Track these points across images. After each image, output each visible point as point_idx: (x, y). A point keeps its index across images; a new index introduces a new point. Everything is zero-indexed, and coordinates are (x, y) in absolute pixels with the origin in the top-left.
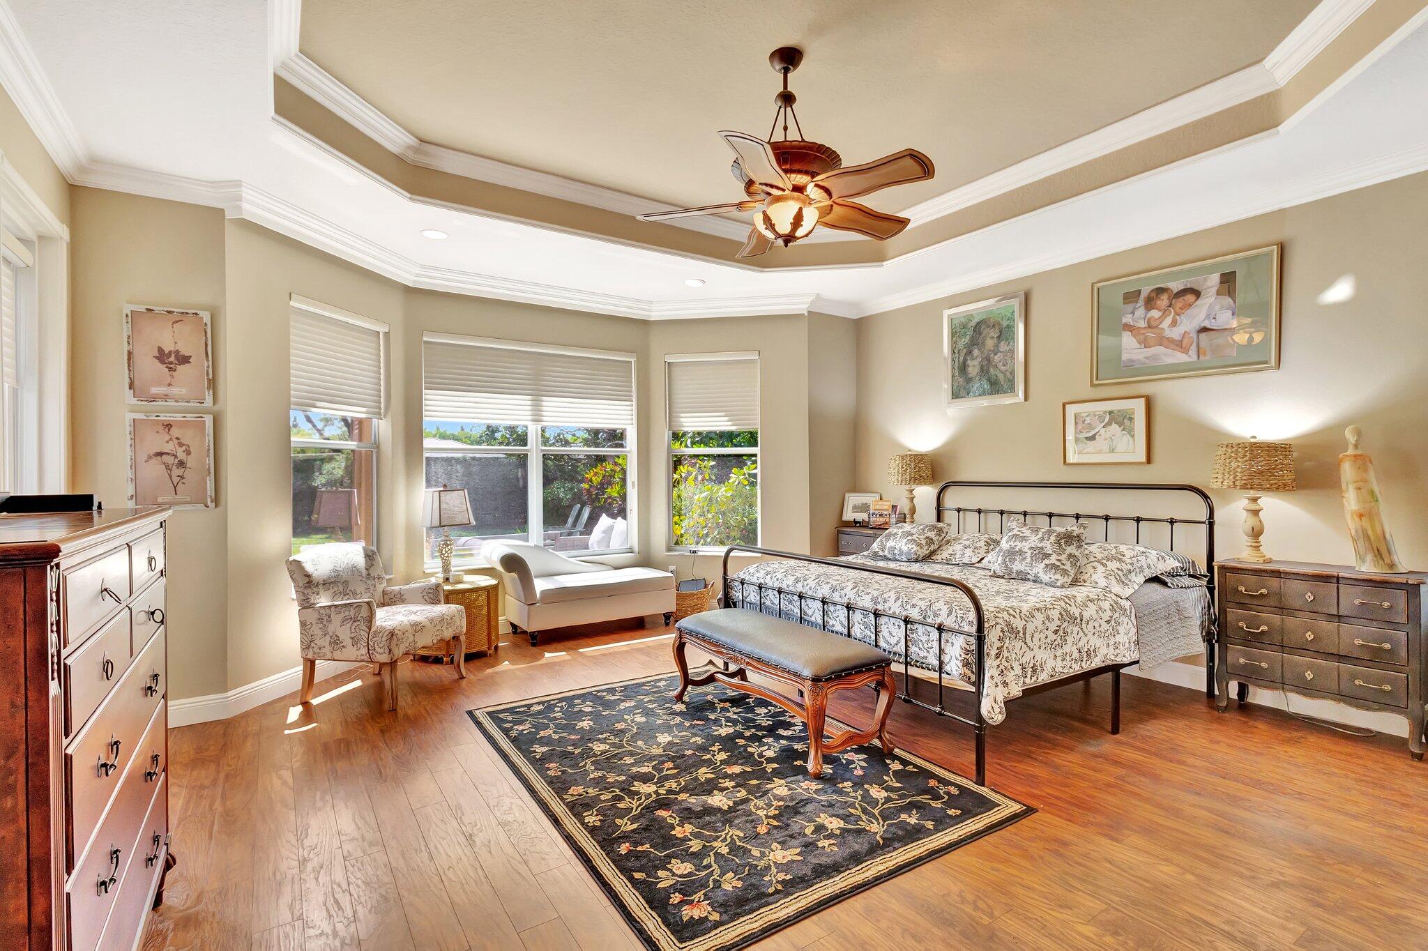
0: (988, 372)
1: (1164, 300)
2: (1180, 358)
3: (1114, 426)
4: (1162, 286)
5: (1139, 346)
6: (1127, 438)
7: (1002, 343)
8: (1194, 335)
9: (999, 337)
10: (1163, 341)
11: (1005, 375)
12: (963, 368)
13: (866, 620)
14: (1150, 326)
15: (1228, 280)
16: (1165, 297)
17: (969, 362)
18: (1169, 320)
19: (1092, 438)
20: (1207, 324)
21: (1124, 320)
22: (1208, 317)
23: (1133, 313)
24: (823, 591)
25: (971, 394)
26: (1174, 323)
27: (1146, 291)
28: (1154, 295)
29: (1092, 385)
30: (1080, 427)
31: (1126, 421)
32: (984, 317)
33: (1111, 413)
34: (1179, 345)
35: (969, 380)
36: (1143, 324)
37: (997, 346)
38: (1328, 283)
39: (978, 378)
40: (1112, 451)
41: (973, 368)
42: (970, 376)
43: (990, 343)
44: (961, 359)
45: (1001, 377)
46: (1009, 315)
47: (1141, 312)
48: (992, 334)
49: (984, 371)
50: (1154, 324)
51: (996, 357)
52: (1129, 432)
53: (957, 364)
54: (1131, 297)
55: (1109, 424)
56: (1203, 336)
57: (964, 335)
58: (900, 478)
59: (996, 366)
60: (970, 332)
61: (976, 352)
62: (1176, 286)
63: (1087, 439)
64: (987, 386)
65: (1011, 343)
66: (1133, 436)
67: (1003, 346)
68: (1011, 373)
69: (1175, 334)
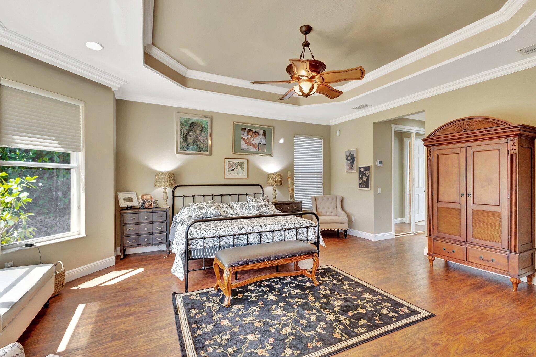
0: (196, 142)
1: (251, 133)
2: (254, 150)
3: (239, 167)
4: (251, 129)
5: (245, 144)
6: (242, 171)
7: (203, 133)
8: (258, 144)
9: (201, 130)
10: (250, 144)
11: (204, 145)
12: (185, 139)
13: (279, 234)
14: (248, 139)
15: (264, 132)
16: (251, 132)
17: (188, 137)
18: (252, 139)
19: (233, 170)
20: (260, 142)
21: (242, 136)
22: (260, 141)
23: (244, 134)
24: (257, 229)
25: (189, 150)
26: (253, 140)
27: (247, 129)
28: (249, 131)
29: (233, 154)
30: (229, 166)
31: (242, 166)
32: (195, 121)
33: (238, 163)
34: (254, 146)
35: (188, 144)
36: (246, 138)
37: (200, 133)
38: (280, 139)
39: (192, 144)
40: (238, 174)
41: (190, 140)
42: (189, 142)
43: (198, 132)
44: (185, 135)
45: (202, 145)
46: (205, 123)
47: (246, 134)
48: (199, 128)
49: (195, 141)
50: (249, 139)
51: (200, 137)
52: (243, 169)
53: (182, 137)
54: (244, 129)
55: (237, 166)
56: (259, 145)
57: (186, 126)
58: (168, 184)
59: (200, 141)
60: (189, 125)
61: (191, 134)
62: (254, 130)
63: (231, 170)
64: (196, 148)
65: (206, 134)
66: (244, 170)
67: (203, 134)
68: (206, 145)
69: (254, 143)
